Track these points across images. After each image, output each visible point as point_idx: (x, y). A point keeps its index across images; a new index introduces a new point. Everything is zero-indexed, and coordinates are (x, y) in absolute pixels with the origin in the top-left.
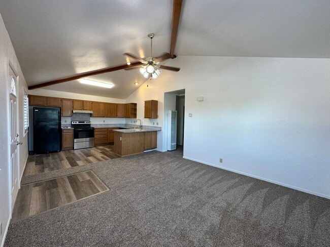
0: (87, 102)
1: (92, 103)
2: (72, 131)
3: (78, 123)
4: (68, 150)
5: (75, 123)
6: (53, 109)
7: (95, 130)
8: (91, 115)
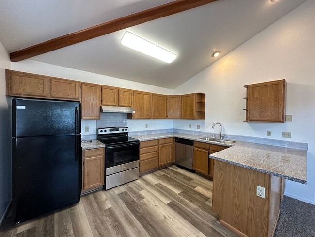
0: (125, 91)
1: (134, 93)
2: (102, 152)
3: (108, 132)
4: (92, 193)
5: (103, 133)
6: (64, 103)
7: (141, 146)
8: (129, 116)
